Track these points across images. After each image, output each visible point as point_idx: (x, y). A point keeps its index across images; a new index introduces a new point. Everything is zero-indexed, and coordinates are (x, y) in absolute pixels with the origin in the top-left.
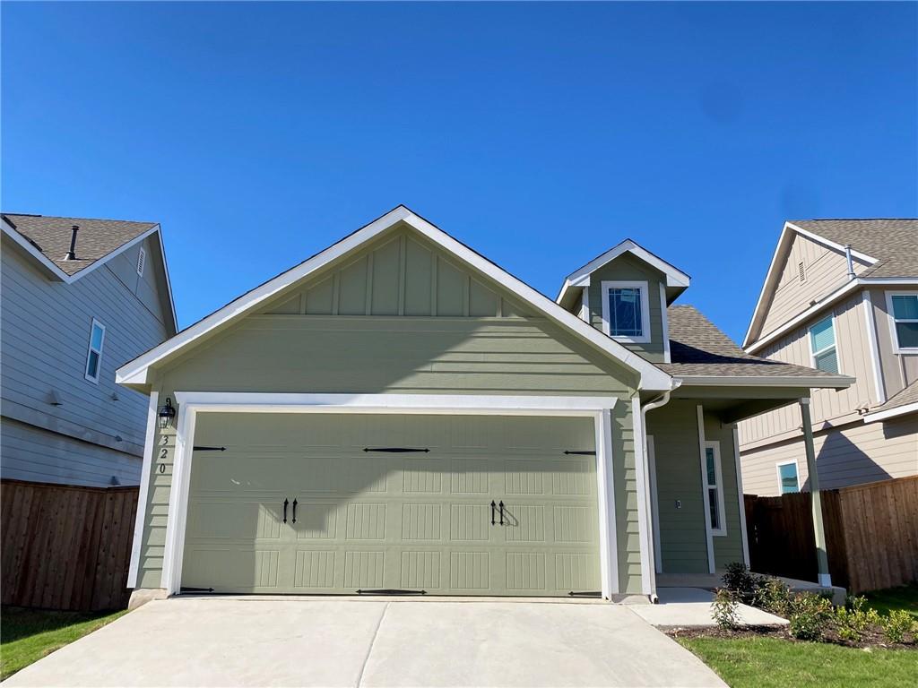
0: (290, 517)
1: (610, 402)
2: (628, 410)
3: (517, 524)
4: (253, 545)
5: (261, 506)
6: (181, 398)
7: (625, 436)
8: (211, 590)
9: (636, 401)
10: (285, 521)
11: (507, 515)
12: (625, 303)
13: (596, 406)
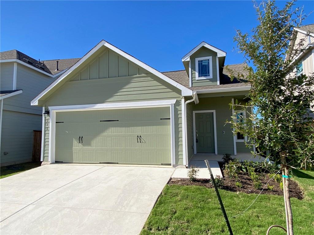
0: (81, 142)
1: (174, 101)
2: (180, 104)
3: (145, 143)
4: (72, 149)
5: (74, 139)
6: (50, 108)
7: (179, 112)
8: (62, 162)
9: (183, 100)
10: (80, 142)
11: (142, 140)
12: (204, 65)
13: (169, 103)
